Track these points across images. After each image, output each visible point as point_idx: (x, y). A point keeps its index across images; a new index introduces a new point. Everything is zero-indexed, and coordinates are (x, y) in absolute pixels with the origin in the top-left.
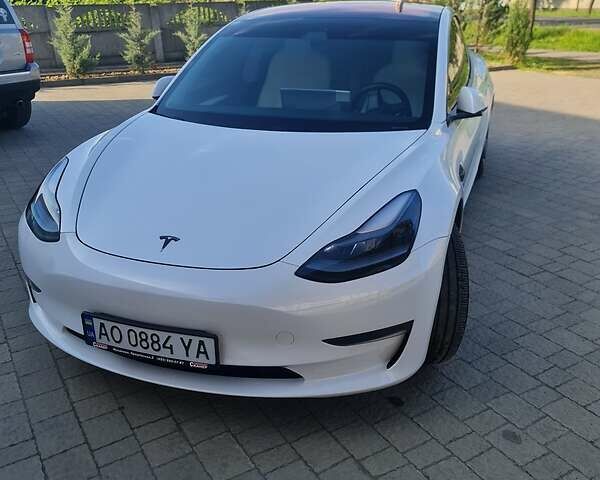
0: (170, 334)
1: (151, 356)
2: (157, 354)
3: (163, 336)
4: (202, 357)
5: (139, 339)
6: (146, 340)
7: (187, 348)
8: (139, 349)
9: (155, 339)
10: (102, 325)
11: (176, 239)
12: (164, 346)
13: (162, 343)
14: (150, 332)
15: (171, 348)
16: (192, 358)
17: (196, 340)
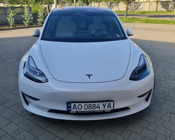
0: (99, 103)
1: (92, 111)
2: (94, 110)
3: (97, 104)
4: (109, 108)
5: (88, 107)
6: (91, 107)
7: (104, 106)
8: (88, 110)
9: (94, 105)
10: (75, 105)
11: (92, 75)
12: (97, 107)
13: (96, 107)
14: (92, 104)
15: (99, 107)
16: (106, 109)
17: (107, 103)
